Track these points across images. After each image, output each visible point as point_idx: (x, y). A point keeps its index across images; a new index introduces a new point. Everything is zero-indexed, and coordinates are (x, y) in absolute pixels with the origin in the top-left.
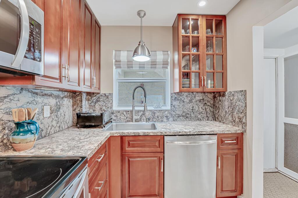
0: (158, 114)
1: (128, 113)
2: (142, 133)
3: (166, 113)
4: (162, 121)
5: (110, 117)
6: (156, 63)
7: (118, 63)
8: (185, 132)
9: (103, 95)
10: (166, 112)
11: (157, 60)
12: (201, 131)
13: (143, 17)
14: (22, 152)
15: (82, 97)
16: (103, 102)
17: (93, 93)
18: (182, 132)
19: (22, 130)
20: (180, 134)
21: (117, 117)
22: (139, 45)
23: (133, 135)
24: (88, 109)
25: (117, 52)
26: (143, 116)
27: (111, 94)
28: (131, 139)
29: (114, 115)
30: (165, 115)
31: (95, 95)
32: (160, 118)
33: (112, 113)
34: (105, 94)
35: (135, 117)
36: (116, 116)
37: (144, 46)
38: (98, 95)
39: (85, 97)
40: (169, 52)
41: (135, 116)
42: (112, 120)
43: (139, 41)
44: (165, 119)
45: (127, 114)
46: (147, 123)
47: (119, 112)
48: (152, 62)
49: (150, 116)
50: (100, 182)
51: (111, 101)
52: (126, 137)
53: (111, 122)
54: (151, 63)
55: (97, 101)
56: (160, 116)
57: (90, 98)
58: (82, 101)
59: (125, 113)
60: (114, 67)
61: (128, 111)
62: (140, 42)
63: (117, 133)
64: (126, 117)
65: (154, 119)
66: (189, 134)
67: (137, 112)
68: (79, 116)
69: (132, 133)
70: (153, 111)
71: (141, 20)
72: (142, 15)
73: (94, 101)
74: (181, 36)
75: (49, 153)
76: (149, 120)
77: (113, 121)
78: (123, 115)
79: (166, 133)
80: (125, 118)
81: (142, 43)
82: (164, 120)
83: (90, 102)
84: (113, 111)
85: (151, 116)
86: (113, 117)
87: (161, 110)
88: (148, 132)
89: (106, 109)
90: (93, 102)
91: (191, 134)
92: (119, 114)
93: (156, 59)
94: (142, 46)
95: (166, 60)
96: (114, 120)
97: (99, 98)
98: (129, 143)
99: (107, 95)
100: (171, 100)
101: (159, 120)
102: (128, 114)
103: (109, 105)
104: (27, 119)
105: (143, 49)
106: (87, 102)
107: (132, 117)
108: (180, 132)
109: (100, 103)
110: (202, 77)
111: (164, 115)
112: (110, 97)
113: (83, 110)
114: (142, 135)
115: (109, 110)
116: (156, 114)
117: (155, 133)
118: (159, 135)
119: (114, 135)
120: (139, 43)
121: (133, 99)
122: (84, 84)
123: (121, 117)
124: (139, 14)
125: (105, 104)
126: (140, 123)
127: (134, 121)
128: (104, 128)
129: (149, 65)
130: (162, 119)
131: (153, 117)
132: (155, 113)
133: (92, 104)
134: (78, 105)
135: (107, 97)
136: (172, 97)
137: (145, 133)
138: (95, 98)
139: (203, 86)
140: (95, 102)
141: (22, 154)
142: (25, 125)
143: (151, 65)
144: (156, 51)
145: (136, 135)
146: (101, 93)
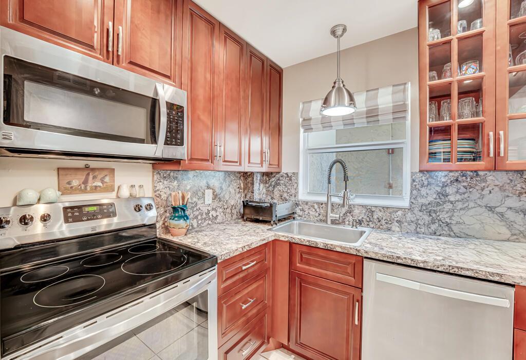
0: (380, 214)
1: (321, 206)
2: (322, 245)
3: (397, 213)
4: (389, 229)
5: (294, 209)
6: (378, 112)
7: (306, 123)
8: (412, 260)
9: (284, 174)
10: (400, 213)
11: (380, 107)
12: (458, 268)
13: (342, 36)
14: (175, 237)
15: (253, 178)
16: (284, 186)
17: (272, 173)
18: (405, 258)
19: (177, 215)
20: (399, 261)
21: (305, 211)
22: (333, 87)
23: (307, 244)
24: (264, 196)
25: (306, 105)
26: (348, 214)
27: (296, 174)
28: (305, 249)
29: (300, 207)
30: (396, 219)
31: (274, 174)
32: (383, 222)
33: (296, 204)
34: (287, 174)
35: (331, 215)
36: (302, 210)
37: (342, 89)
38: (277, 175)
39: (259, 178)
40: (409, 85)
41: (332, 212)
42: (296, 216)
43: (334, 81)
44: (395, 227)
45: (319, 208)
46: (354, 229)
47: (307, 204)
48: (368, 112)
49: (363, 216)
50: (249, 299)
51: (296, 185)
52: (298, 246)
53: (294, 218)
54: (367, 114)
55: (277, 184)
56: (384, 218)
57: (268, 179)
58: (253, 184)
59: (316, 206)
60: (302, 130)
61: (322, 204)
62: (335, 83)
63: (284, 236)
64: (318, 212)
65: (371, 223)
66: (421, 265)
67: (337, 206)
68: (246, 205)
69: (306, 241)
70: (369, 207)
71: (339, 42)
72: (339, 32)
73: (273, 183)
74: (428, 47)
75: (192, 244)
76: (361, 224)
77: (298, 218)
78: (314, 210)
79: (366, 252)
80: (317, 215)
81: (339, 84)
82: (393, 228)
83: (267, 185)
84: (298, 201)
85: (365, 217)
86: (298, 210)
87: (387, 208)
88: (332, 245)
89: (287, 198)
90: (271, 185)
91: (429, 268)
92: (307, 207)
93: (378, 106)
94: (339, 89)
95: (402, 103)
96: (299, 216)
97: (279, 179)
98: (301, 256)
99: (289, 175)
100: (412, 186)
101: (381, 227)
102: (322, 208)
103: (293, 191)
104: (181, 204)
105: (339, 95)
106: (262, 185)
107: (327, 213)
108: (398, 258)
109: (280, 188)
110: (491, 134)
111: (393, 217)
112: (294, 178)
113: (255, 196)
114: (321, 247)
115: (293, 199)
116: (375, 213)
117: (344, 248)
118: (352, 253)
119: (281, 239)
120: (333, 85)
121: (329, 182)
122: (249, 162)
123: (311, 212)
124: (333, 33)
125: (286, 189)
126: (341, 227)
127: (329, 222)
128: (275, 226)
129: (362, 118)
130: (389, 226)
131: (369, 220)
132: (373, 212)
133: (271, 189)
134: (249, 189)
135: (291, 178)
136: (414, 181)
137: (327, 245)
138: (273, 179)
139: (492, 155)
140: (274, 186)
141: (175, 239)
142: (180, 210)
143: (367, 117)
144: (378, 89)
145: (312, 245)
146: (283, 171)
